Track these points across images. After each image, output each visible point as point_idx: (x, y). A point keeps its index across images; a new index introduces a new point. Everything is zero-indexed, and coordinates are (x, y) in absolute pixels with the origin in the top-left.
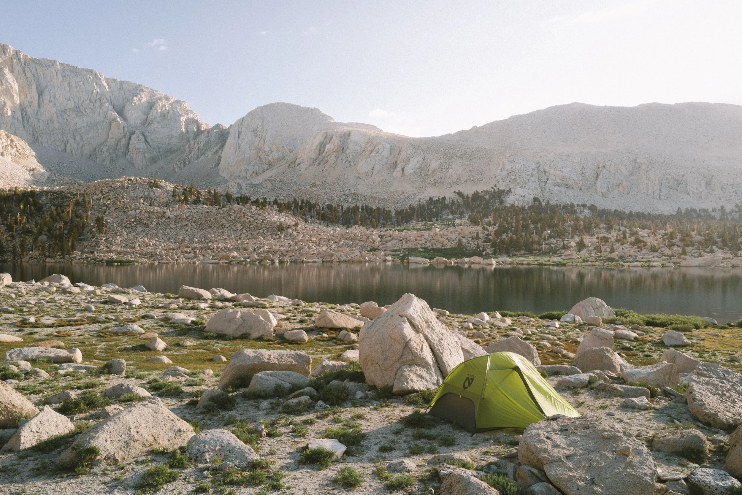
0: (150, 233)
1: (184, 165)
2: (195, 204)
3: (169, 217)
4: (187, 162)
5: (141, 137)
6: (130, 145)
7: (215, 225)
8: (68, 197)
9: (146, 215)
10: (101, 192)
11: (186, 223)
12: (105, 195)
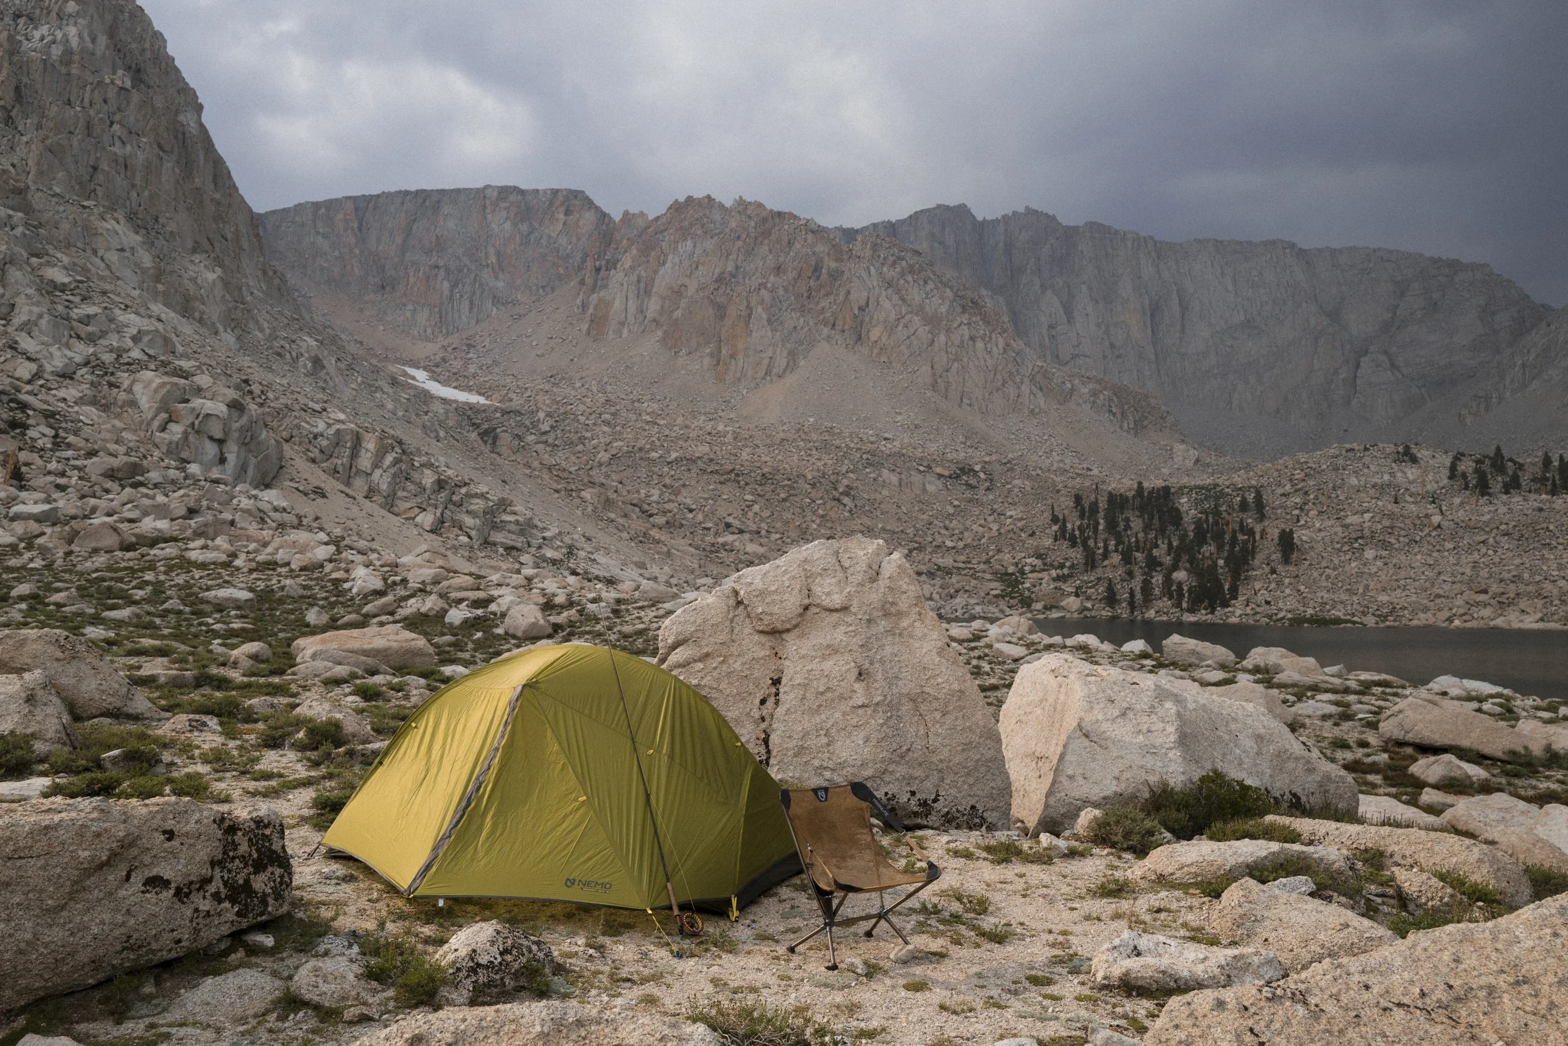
0: (1394, 561)
1: (1487, 408)
2: (1507, 493)
3: (1439, 526)
4: (1494, 400)
5: (1382, 358)
6: (1358, 382)
7: (1560, 540)
8: (1228, 494)
9: (1386, 523)
10: (1291, 480)
11: (1482, 538)
12: (1299, 486)
